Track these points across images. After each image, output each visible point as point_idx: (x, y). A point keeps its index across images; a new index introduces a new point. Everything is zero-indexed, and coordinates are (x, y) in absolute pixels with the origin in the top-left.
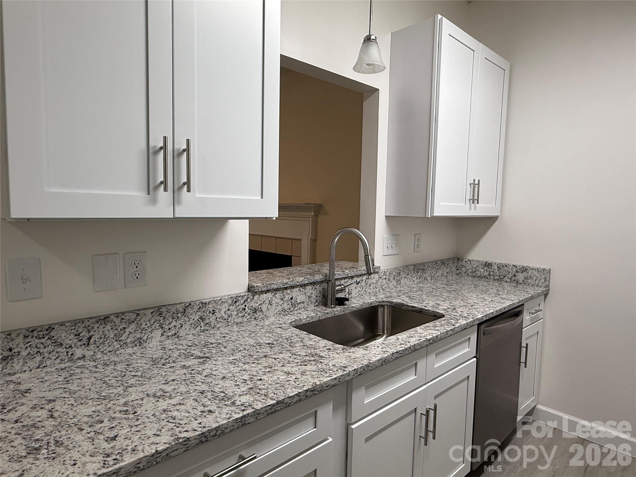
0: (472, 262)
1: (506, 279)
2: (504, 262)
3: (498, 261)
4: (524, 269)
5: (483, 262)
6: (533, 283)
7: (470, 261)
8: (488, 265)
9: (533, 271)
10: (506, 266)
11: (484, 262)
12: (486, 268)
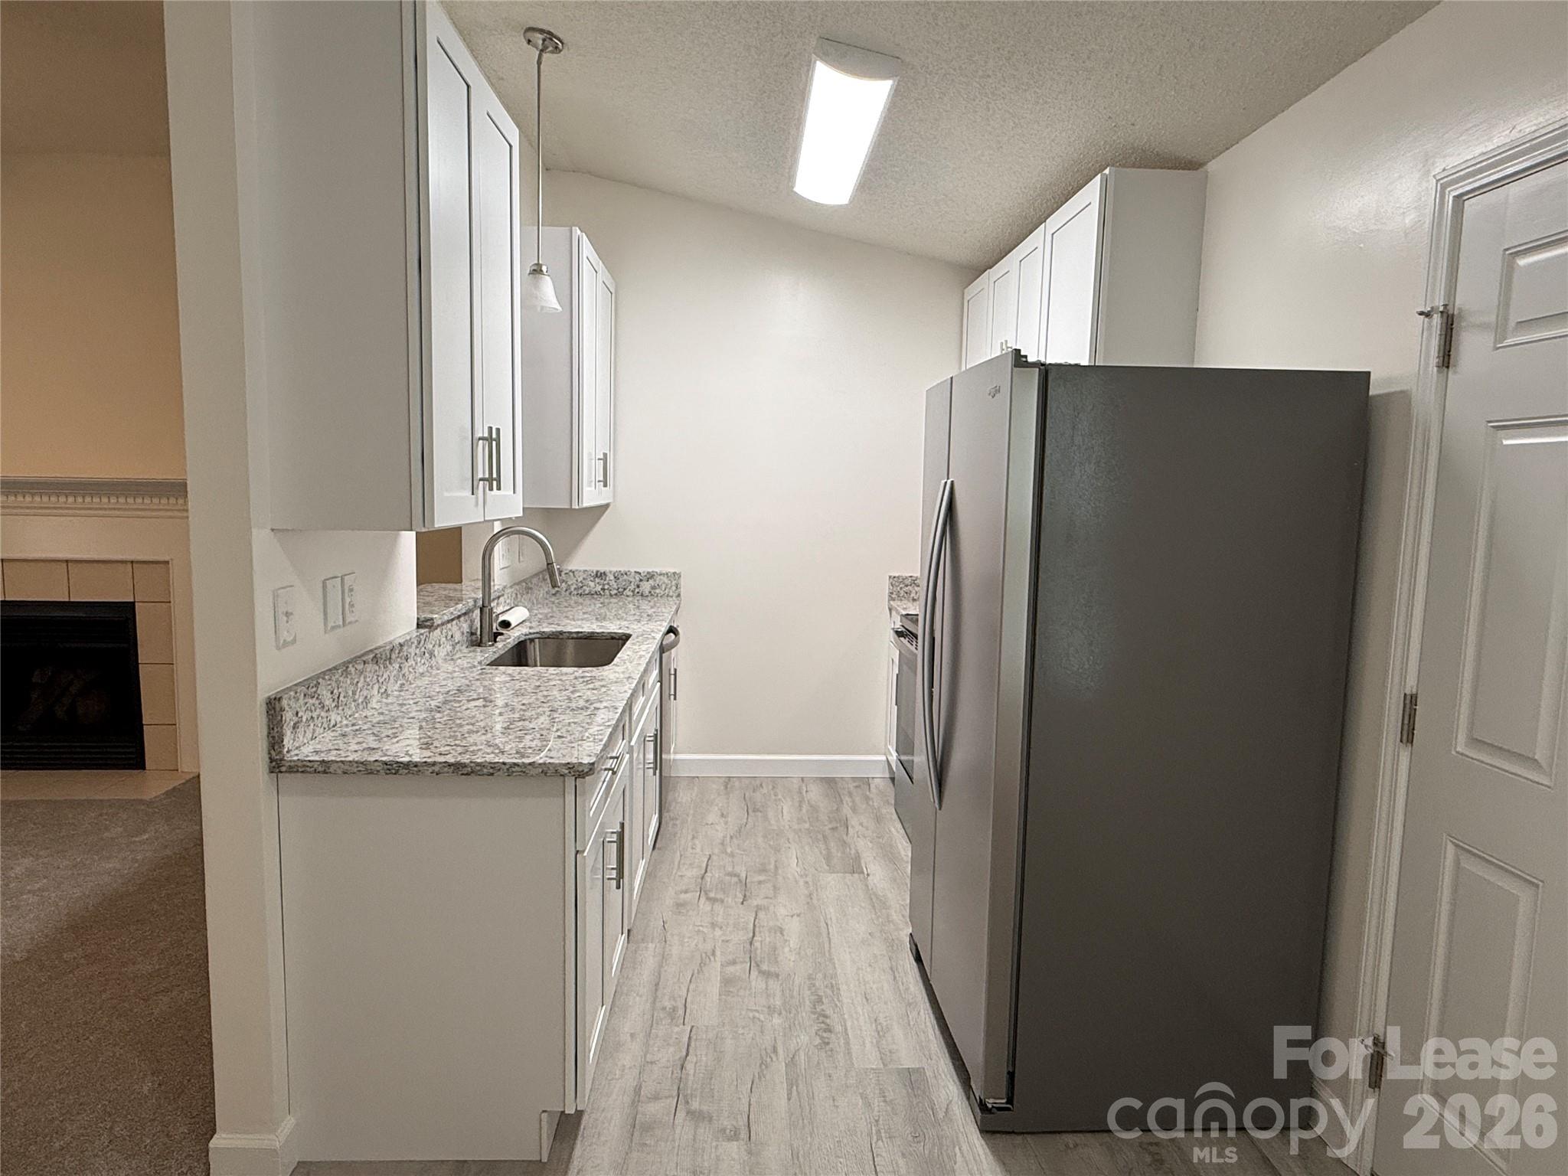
0: (576, 573)
1: (627, 592)
2: (622, 570)
3: (614, 569)
4: (650, 576)
5: (593, 572)
6: (662, 593)
7: (573, 572)
8: (600, 575)
9: (662, 577)
10: (626, 574)
11: (595, 571)
12: (597, 580)
